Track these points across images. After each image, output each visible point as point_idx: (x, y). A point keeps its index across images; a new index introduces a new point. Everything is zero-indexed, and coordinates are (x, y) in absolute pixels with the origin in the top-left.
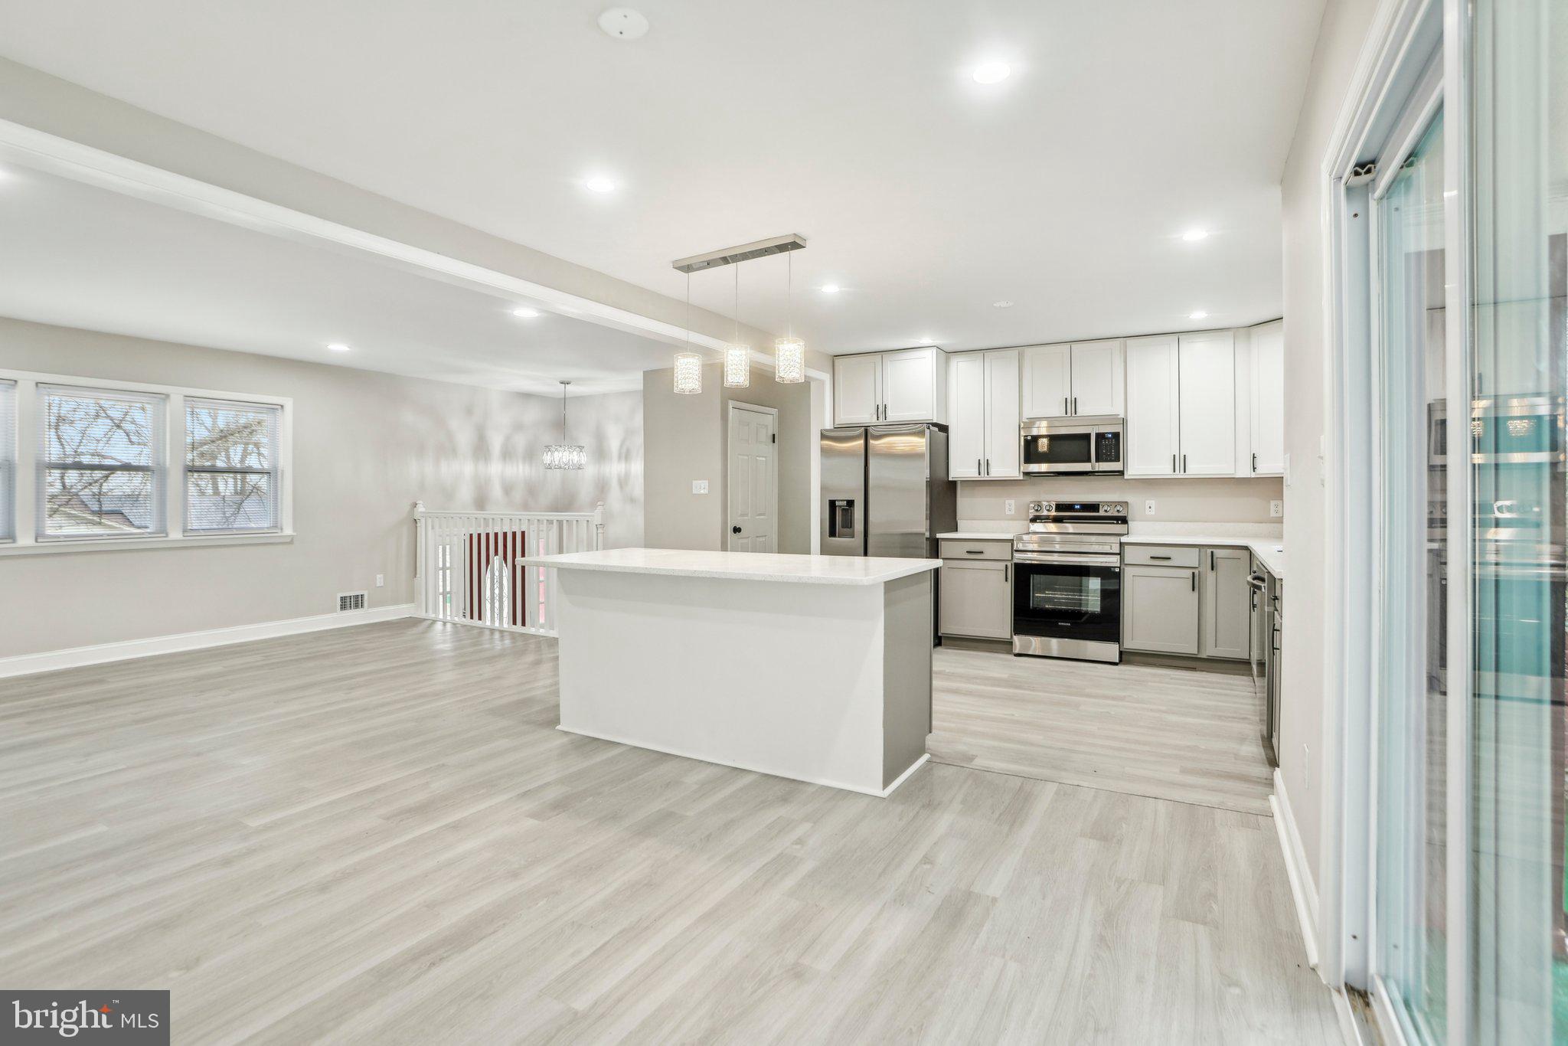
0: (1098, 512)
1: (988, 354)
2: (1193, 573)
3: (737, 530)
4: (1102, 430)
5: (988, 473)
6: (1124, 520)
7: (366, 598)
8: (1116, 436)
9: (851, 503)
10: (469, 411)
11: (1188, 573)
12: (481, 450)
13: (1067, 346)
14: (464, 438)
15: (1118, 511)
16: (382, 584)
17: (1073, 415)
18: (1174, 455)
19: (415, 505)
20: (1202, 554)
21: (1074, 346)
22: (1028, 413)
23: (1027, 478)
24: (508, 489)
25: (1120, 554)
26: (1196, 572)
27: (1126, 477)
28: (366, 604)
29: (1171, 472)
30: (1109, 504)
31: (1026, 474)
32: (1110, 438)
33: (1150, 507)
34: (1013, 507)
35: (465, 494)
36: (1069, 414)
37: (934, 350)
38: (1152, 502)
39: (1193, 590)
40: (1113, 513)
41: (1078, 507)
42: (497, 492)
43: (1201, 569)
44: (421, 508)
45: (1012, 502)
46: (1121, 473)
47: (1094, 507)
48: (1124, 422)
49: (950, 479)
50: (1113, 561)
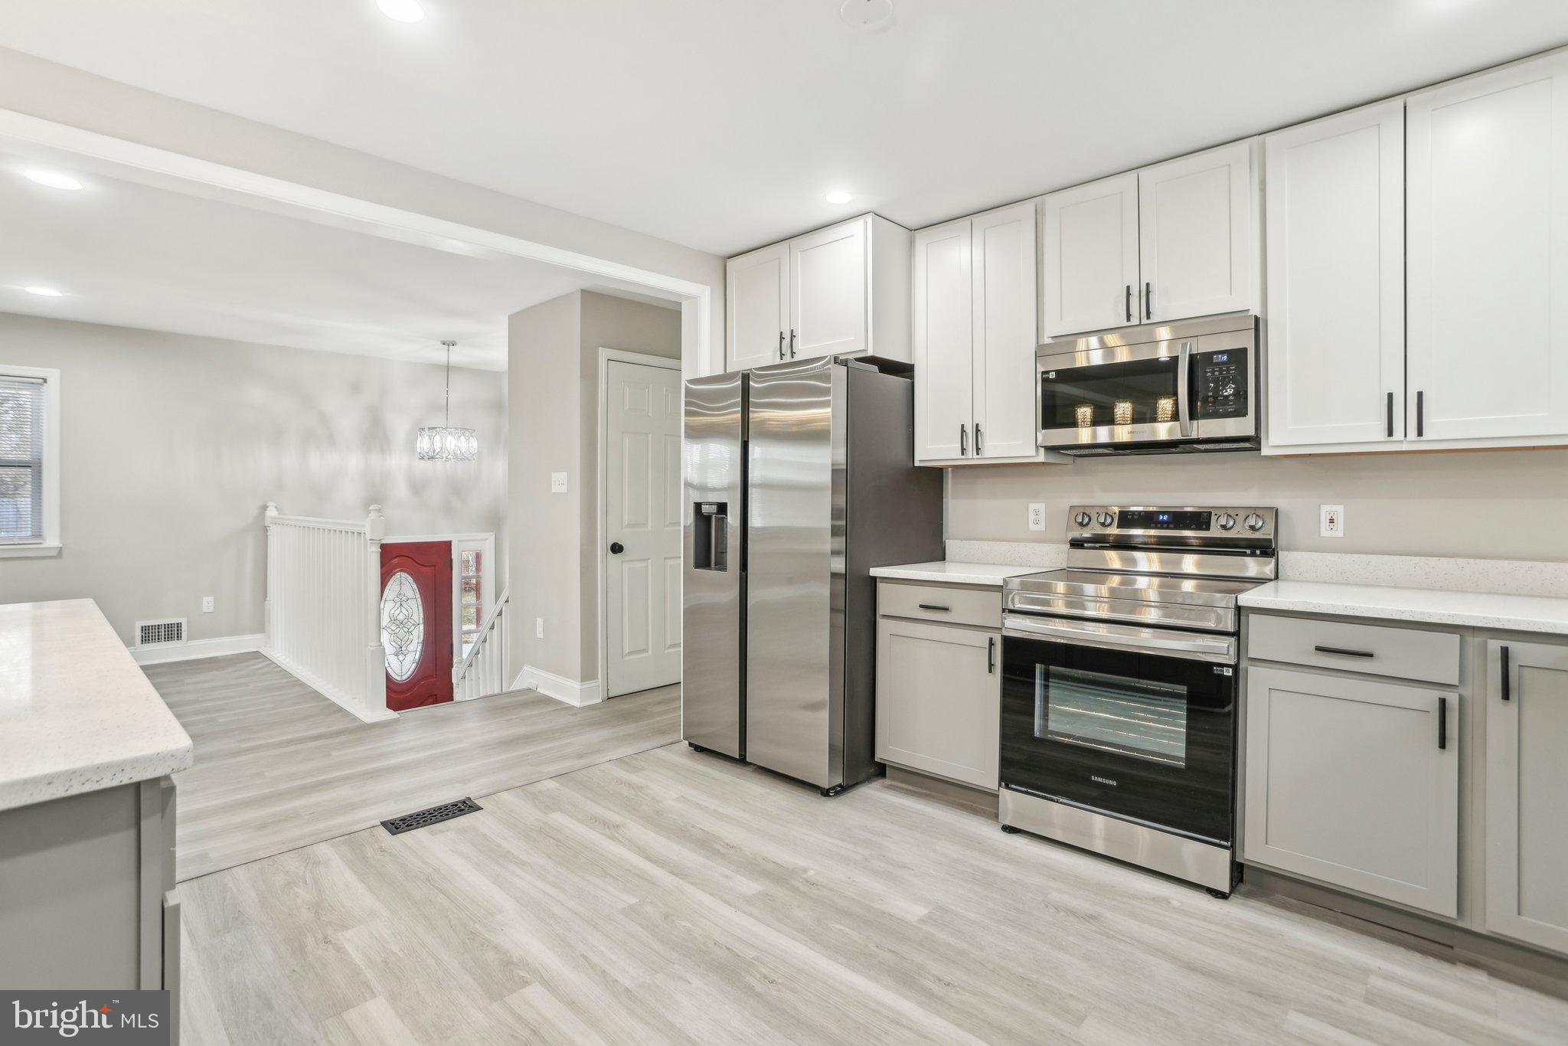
0: (1208, 528)
1: (977, 220)
2: (1443, 702)
3: (617, 549)
4: (1204, 346)
5: (978, 449)
6: (1265, 549)
7: (184, 628)
8: (1238, 356)
9: (722, 508)
10: (356, 388)
11: (1429, 698)
12: (375, 435)
13: (1133, 175)
14: (348, 421)
15: (1252, 528)
16: (211, 610)
17: (1145, 321)
18: (1390, 396)
19: (265, 508)
20: (1472, 652)
21: (1143, 172)
22: (1053, 328)
23: (1053, 458)
24: (418, 487)
25: (1236, 634)
26: (1452, 698)
27: (1265, 451)
28: (184, 634)
29: (1382, 435)
30: (1231, 512)
31: (1051, 449)
32: (1223, 363)
33: (1332, 521)
34: (1042, 517)
35: (350, 492)
36: (1135, 321)
37: (869, 219)
38: (1339, 510)
39: (1443, 745)
40: (1240, 532)
41: (1166, 517)
42: (401, 490)
43: (1467, 692)
44: (271, 512)
45: (1041, 507)
46: (1252, 443)
47: (1200, 519)
48: (1258, 325)
49: (917, 464)
50: (1217, 651)
